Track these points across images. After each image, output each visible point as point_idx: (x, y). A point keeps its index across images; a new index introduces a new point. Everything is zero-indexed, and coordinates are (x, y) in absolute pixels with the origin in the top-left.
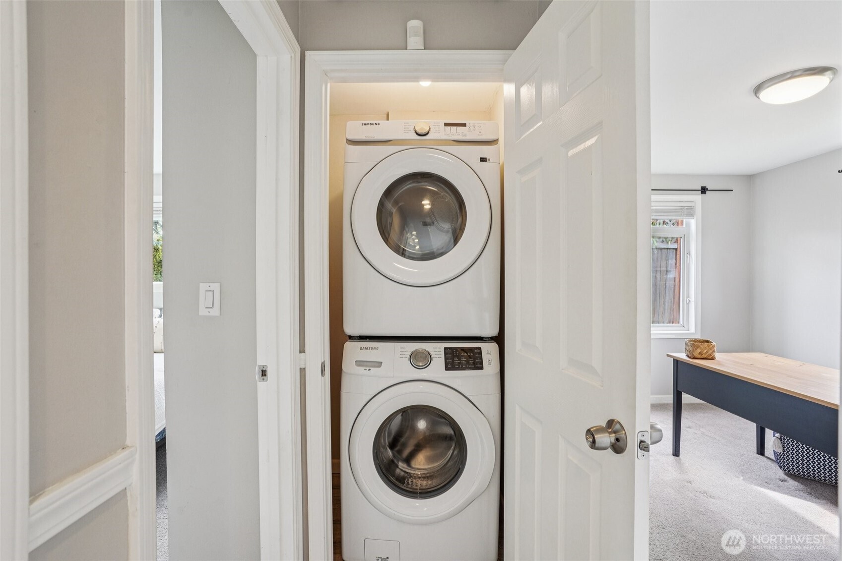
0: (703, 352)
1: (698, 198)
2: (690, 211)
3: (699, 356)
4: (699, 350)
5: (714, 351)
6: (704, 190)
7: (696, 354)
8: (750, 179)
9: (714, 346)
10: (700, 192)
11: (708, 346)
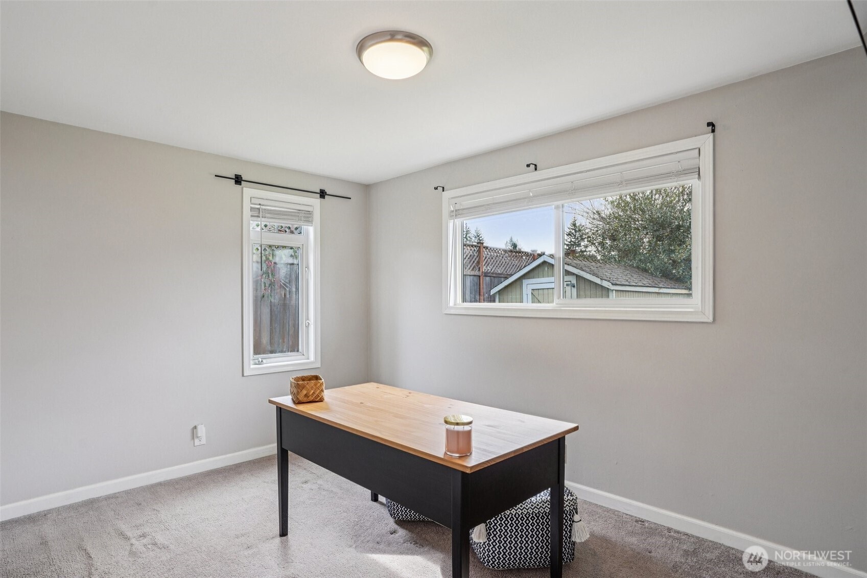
0: (309, 394)
1: (316, 201)
2: (307, 216)
3: (305, 400)
4: (304, 392)
5: (322, 391)
6: (323, 194)
7: (301, 397)
8: (367, 188)
9: (322, 383)
10: (319, 195)
11: (315, 385)
